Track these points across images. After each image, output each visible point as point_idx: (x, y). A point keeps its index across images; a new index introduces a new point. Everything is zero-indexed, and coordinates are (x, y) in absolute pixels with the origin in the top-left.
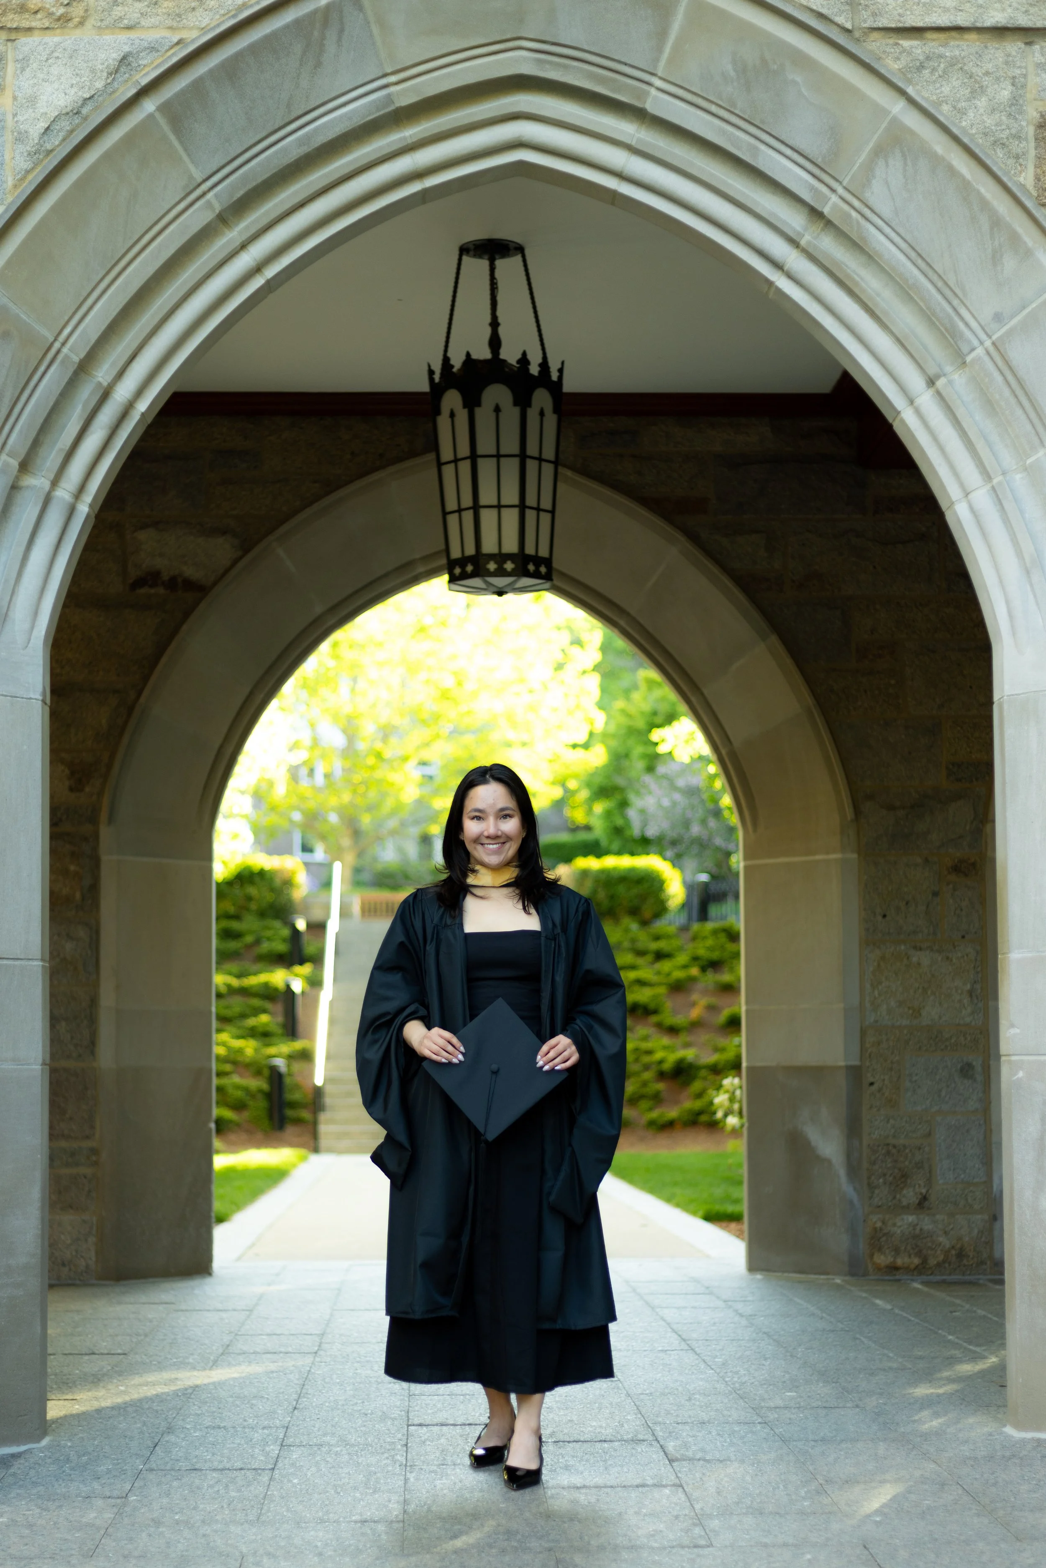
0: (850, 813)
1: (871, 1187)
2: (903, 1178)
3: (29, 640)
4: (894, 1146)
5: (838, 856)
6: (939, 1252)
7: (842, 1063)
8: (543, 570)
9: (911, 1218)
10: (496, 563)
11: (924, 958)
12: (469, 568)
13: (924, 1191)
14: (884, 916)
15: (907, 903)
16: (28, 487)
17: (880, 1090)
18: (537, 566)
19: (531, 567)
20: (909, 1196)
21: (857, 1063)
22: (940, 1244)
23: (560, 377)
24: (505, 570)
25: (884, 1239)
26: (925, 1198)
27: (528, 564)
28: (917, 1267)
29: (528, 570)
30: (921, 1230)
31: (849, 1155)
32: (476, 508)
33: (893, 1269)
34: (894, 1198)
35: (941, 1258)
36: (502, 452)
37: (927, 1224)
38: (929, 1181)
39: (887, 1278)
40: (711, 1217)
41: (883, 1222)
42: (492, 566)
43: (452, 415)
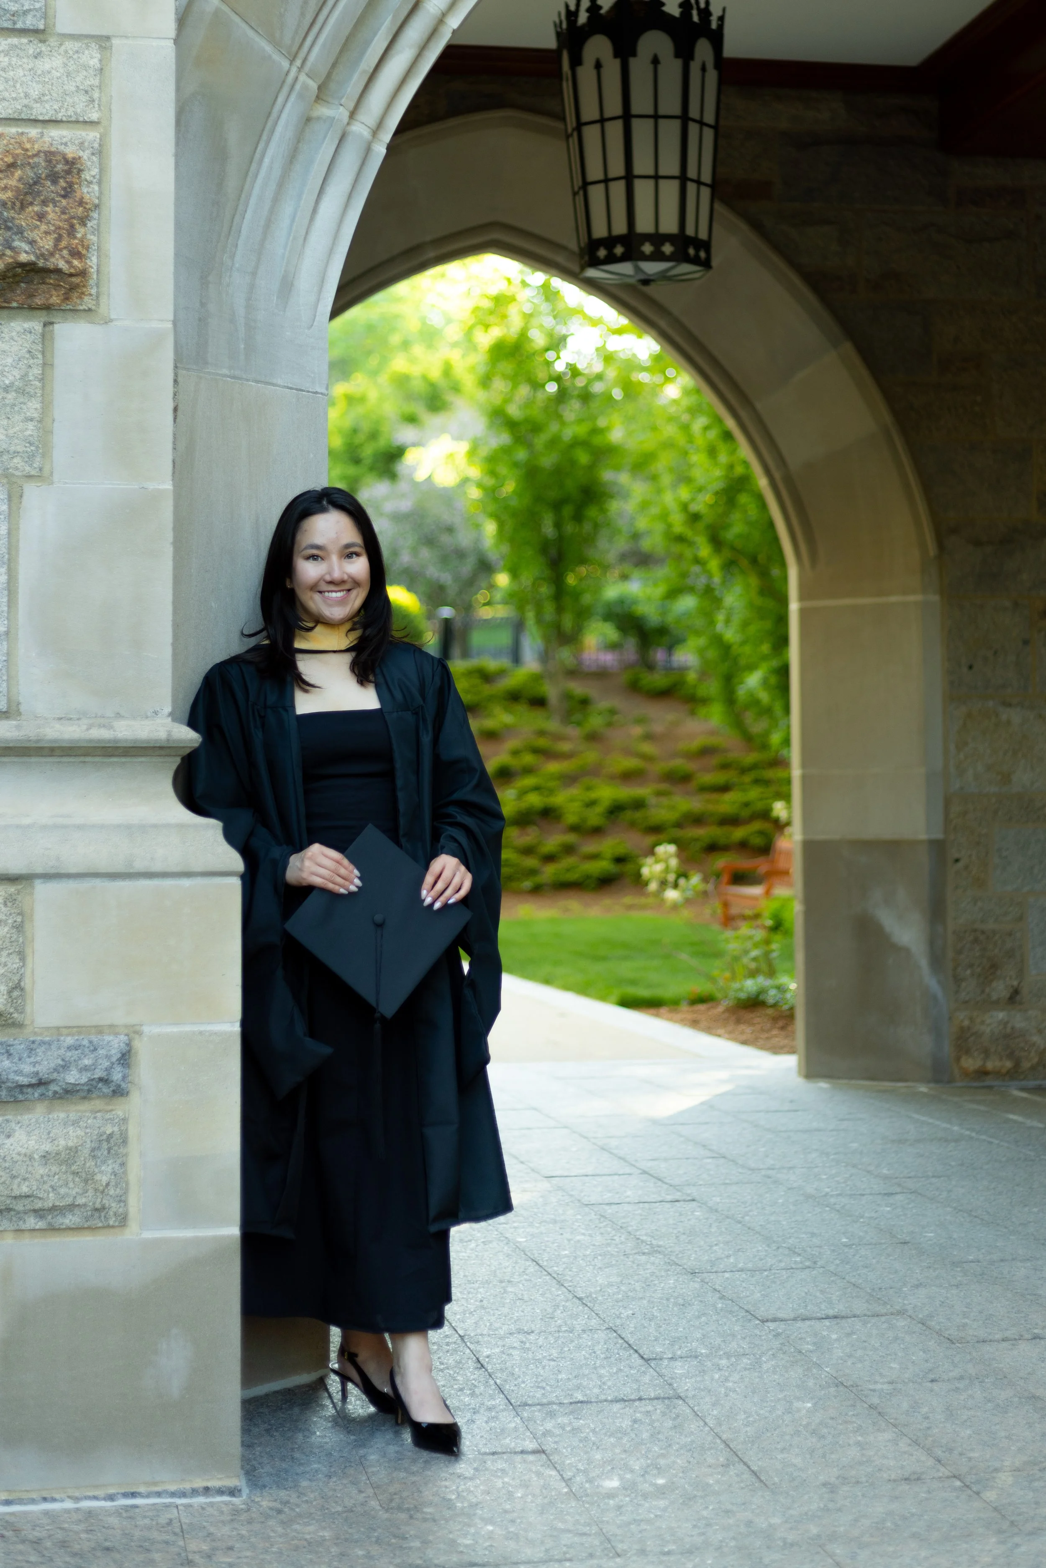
0: (932, 550)
1: (958, 980)
2: (993, 969)
3: (315, 316)
4: (983, 932)
5: (918, 598)
6: (1033, 1054)
7: (923, 836)
8: (702, 254)
9: (1001, 1015)
10: (652, 244)
11: (1015, 716)
12: (619, 250)
13: (1015, 983)
14: (971, 667)
15: (996, 653)
16: (318, 118)
17: (966, 867)
18: (697, 250)
19: (691, 251)
20: (1000, 989)
21: (939, 835)
22: (1034, 1044)
23: (721, 27)
24: (663, 253)
25: (972, 1039)
26: (1016, 992)
27: (688, 247)
28: (1008, 1072)
29: (688, 254)
30: (1013, 1028)
31: (932, 943)
32: (629, 177)
33: (982, 1073)
34: (983, 992)
35: (1035, 1060)
36: (661, 112)
37: (1019, 1021)
38: (1021, 973)
39: (976, 1084)
40: (628, 1003)
41: (971, 1019)
42: (647, 248)
43: (598, 66)
